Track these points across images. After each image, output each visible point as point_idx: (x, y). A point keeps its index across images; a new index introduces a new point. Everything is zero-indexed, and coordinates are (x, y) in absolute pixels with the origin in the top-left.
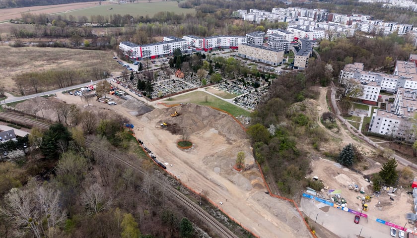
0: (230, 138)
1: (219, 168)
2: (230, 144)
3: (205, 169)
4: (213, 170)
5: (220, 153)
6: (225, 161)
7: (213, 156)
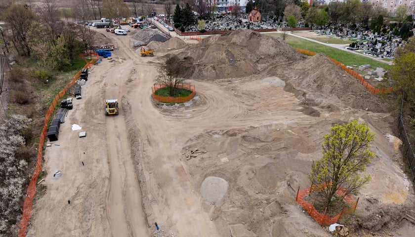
0: (318, 100)
1: (224, 184)
2: (313, 113)
3: (172, 173)
4: (198, 187)
5: (264, 130)
6: (262, 160)
7: (234, 135)
